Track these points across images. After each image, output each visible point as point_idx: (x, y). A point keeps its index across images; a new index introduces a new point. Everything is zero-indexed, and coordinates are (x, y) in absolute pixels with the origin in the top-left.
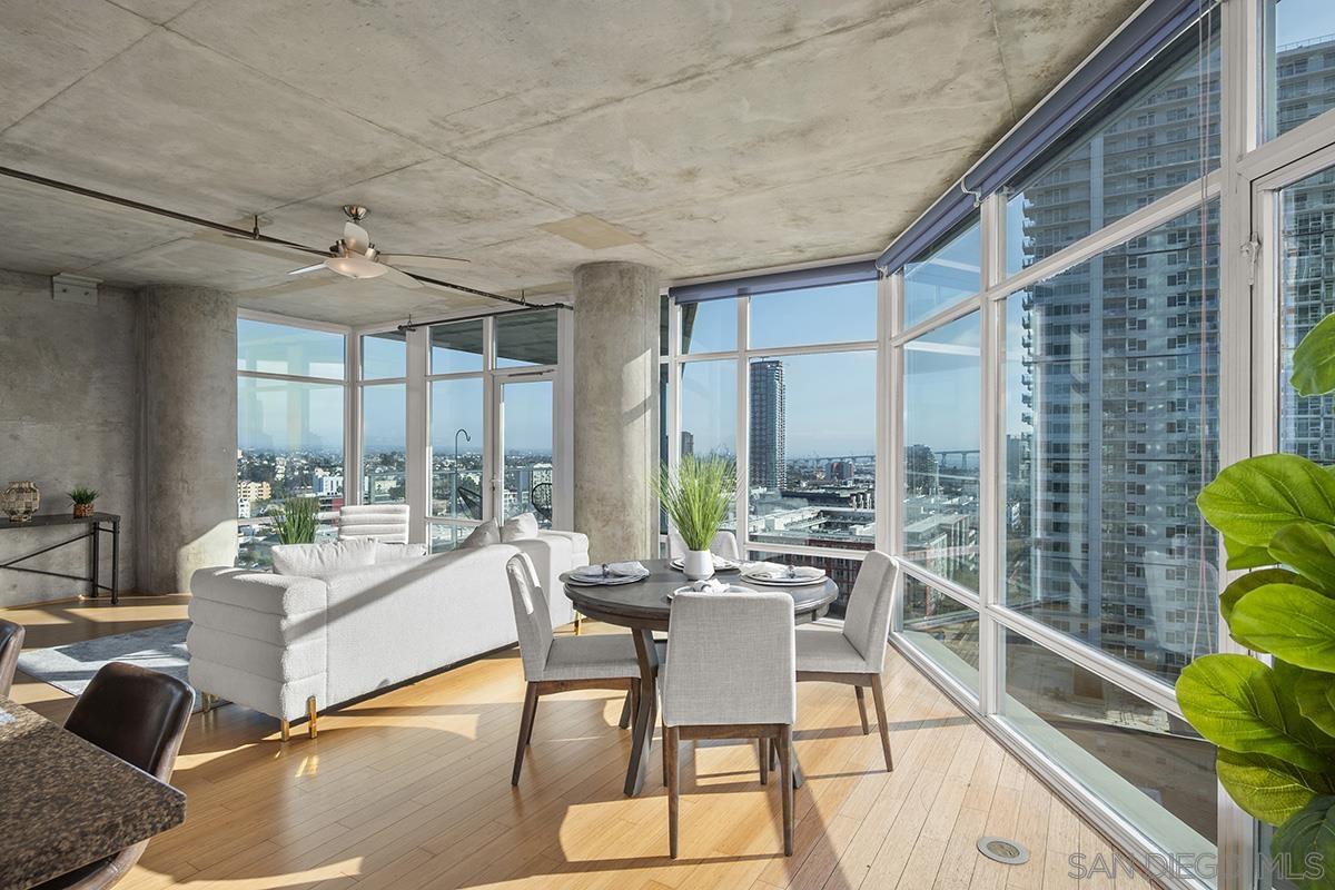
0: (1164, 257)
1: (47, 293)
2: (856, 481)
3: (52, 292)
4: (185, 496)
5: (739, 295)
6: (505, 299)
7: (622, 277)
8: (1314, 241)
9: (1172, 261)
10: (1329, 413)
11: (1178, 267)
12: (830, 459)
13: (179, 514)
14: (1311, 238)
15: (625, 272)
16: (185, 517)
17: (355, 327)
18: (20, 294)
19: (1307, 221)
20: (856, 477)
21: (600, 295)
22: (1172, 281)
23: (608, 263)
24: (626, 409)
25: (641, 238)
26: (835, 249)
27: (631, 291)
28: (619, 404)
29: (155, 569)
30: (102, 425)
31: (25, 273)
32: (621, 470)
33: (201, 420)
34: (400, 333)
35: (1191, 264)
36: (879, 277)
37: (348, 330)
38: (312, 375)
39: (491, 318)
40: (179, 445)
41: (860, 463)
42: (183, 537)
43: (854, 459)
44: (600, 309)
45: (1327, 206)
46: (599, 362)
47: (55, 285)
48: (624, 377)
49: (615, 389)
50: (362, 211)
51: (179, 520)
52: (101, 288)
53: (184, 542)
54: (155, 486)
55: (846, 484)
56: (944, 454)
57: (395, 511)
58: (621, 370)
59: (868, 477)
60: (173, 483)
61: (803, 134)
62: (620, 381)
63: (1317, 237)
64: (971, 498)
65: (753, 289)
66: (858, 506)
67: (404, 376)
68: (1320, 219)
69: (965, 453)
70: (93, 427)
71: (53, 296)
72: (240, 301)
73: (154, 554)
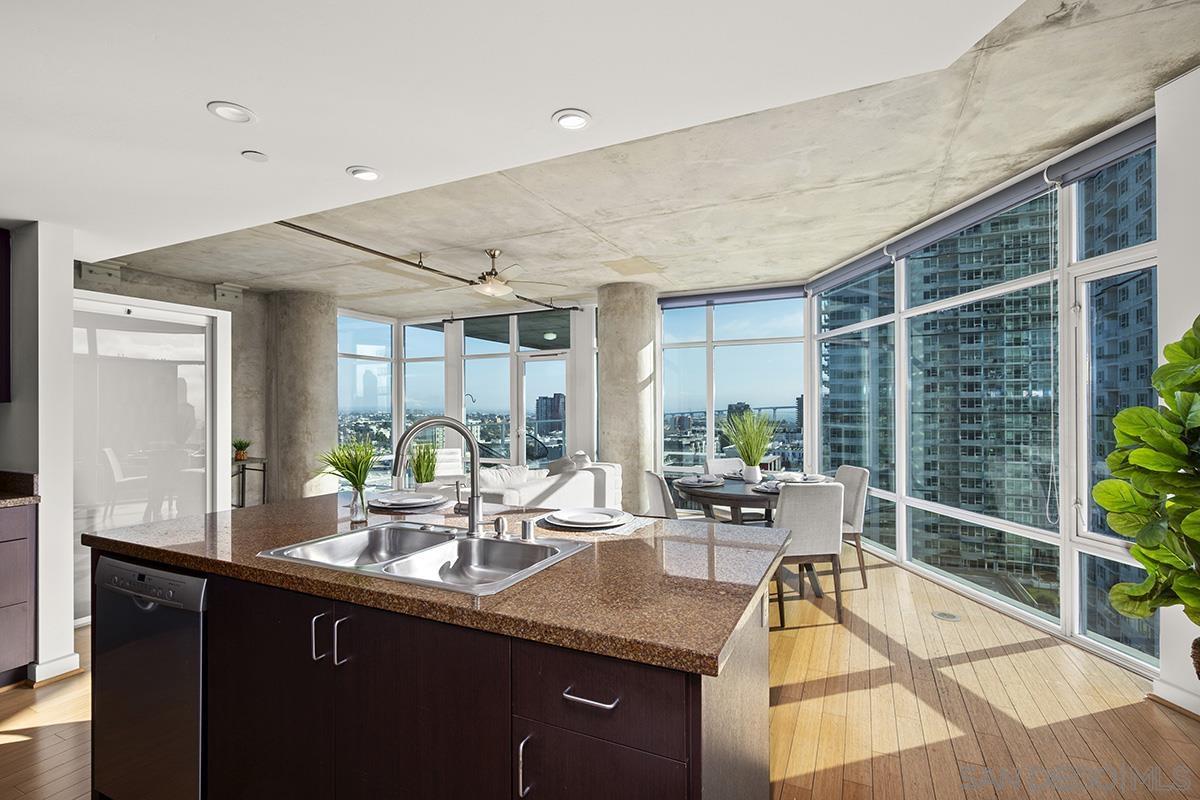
0: (921, 262)
1: (212, 296)
2: (694, 432)
3: (215, 296)
4: (309, 444)
5: (707, 305)
6: (537, 303)
7: (637, 293)
8: (1023, 253)
9: (926, 265)
10: (1035, 377)
11: (930, 270)
12: (673, 415)
13: (305, 458)
14: (1021, 250)
15: (638, 289)
16: (309, 459)
17: (401, 320)
18: (195, 298)
19: (1019, 238)
20: (693, 428)
21: (621, 304)
22: (927, 280)
23: (627, 283)
24: (640, 381)
25: (661, 270)
26: (779, 278)
27: (642, 302)
28: (635, 378)
29: (286, 497)
30: (245, 393)
31: (199, 282)
32: (637, 421)
33: (316, 388)
34: (439, 327)
35: (940, 267)
36: (806, 296)
37: (394, 322)
38: (358, 353)
39: (516, 316)
40: (305, 407)
41: (696, 417)
42: (308, 474)
43: (691, 414)
44: (622, 314)
45: (1032, 227)
46: (621, 349)
47: (218, 291)
48: (638, 359)
49: (632, 367)
50: (497, 253)
51: (305, 462)
52: (245, 292)
53: (308, 478)
54: (286, 438)
55: (686, 433)
56: (760, 409)
57: (452, 453)
58: (636, 355)
59: (703, 428)
60: (301, 435)
61: (805, 223)
62: (636, 362)
63: (1025, 250)
64: (781, 444)
65: (716, 301)
66: (697, 451)
67: (443, 355)
68: (1027, 236)
69: (775, 409)
70: (240, 395)
71: (215, 299)
72: (339, 302)
73: (285, 486)
